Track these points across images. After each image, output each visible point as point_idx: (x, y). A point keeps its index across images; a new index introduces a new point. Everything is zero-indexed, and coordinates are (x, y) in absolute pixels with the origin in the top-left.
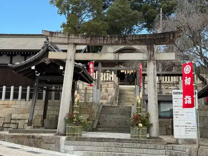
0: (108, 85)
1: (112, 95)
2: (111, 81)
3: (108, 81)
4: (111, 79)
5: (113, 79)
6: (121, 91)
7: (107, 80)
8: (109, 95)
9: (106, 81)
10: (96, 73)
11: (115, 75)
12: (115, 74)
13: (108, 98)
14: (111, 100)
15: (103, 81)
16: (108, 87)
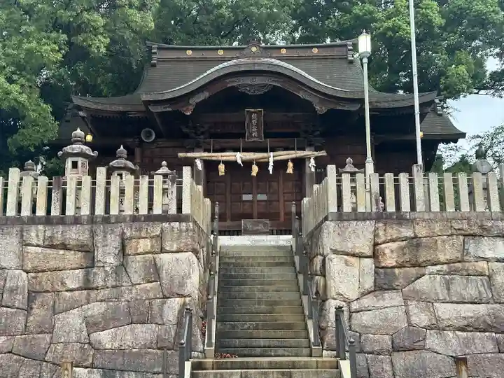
0: (160, 237)
1: (182, 296)
2: (179, 217)
3: (165, 218)
4: (179, 209)
5: (186, 210)
6: (228, 264)
7: (157, 210)
8: (165, 297)
9: (151, 218)
10: (94, 177)
11: (200, 188)
12: (198, 184)
13: (161, 310)
14: (179, 324)
15: (135, 219)
16: (162, 251)
